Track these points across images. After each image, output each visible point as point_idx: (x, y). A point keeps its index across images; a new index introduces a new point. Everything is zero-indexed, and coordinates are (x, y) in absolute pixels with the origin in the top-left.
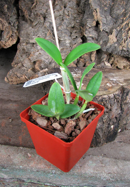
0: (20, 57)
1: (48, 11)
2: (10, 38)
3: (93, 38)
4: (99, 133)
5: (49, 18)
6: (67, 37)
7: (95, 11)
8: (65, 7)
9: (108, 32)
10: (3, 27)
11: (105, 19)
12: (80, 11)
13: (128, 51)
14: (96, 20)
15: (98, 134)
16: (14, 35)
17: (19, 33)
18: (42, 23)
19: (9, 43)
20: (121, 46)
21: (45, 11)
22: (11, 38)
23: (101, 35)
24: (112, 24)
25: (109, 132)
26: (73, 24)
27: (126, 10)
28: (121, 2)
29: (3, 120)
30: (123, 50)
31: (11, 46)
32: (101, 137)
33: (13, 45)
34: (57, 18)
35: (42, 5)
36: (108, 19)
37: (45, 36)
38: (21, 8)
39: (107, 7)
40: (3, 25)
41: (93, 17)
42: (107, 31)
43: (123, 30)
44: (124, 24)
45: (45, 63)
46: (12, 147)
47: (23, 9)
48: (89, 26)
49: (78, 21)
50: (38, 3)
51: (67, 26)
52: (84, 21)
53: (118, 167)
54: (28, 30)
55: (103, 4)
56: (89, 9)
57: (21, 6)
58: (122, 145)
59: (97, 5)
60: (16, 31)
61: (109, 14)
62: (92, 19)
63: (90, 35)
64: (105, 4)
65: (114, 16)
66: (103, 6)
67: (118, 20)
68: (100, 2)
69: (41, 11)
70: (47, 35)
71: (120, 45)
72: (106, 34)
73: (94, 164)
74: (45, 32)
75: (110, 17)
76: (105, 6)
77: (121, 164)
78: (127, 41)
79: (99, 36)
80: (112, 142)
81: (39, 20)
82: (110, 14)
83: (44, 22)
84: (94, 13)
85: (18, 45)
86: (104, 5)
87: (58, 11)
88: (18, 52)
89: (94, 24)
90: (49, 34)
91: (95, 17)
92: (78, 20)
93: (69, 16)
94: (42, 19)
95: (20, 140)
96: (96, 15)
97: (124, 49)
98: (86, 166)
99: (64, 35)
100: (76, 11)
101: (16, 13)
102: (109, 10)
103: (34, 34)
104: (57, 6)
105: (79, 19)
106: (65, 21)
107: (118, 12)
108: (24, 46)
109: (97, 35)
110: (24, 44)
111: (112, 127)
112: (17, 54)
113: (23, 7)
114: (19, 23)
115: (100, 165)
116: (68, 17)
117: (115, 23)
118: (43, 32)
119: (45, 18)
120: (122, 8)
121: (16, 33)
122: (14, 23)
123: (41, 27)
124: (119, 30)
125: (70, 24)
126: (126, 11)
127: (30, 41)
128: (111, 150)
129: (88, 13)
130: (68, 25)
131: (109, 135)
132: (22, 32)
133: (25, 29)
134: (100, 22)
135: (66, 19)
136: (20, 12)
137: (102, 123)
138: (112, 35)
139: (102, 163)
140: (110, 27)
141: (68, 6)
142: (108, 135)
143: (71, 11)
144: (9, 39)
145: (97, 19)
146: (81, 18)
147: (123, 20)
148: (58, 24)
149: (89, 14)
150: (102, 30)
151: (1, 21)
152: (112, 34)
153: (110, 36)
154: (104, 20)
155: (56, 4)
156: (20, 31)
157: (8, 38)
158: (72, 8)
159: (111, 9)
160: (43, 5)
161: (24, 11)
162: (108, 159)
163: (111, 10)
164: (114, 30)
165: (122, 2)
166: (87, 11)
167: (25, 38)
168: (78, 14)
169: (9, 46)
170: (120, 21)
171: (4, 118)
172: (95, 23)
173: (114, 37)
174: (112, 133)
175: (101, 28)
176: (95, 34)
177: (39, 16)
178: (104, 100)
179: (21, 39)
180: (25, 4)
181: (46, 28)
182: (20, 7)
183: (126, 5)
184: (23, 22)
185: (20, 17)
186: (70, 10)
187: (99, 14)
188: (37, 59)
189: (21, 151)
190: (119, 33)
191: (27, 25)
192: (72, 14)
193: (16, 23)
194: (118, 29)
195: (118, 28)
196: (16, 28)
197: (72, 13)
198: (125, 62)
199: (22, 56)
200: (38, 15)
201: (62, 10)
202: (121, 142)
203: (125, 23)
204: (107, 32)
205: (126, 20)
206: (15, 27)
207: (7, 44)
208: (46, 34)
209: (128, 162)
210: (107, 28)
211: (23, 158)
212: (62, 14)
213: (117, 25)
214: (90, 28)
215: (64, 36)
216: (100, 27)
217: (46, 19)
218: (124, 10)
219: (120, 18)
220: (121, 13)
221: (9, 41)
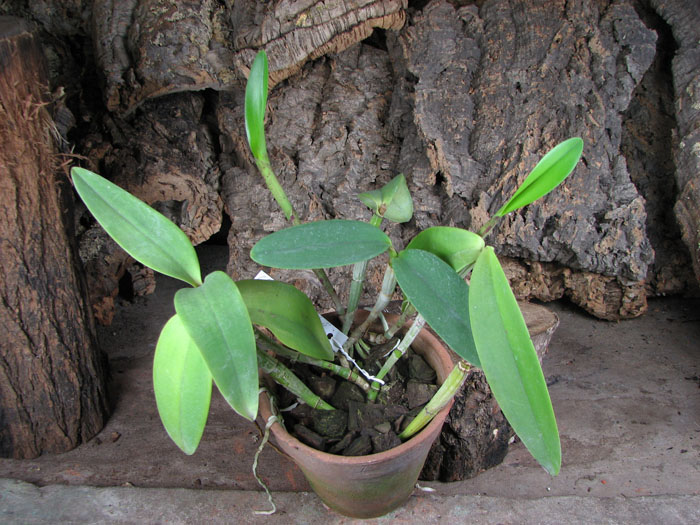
0: (242, 271)
1: (303, 141)
2: (205, 218)
3: (429, 215)
4: (469, 448)
5: (307, 160)
6: (362, 212)
7: (431, 148)
8: (349, 130)
9: (468, 198)
10: (194, 195)
11: (457, 166)
12: (390, 138)
13: (519, 246)
14: (436, 169)
15: (467, 450)
16: (214, 207)
17: (226, 201)
18: (290, 175)
19: (203, 231)
20: (501, 235)
21: (294, 140)
22: (208, 216)
23: (450, 205)
24: (476, 176)
25: (490, 444)
26: (375, 175)
27: (507, 141)
28: (495, 121)
29: (236, 438)
30: (507, 244)
31: (208, 238)
32: (474, 455)
33: (213, 237)
34: (328, 159)
35: (285, 122)
36: (464, 164)
37: (304, 213)
38: (226, 130)
39: (461, 134)
40: (195, 192)
41: (427, 162)
42: (464, 195)
43: (503, 193)
44: (505, 178)
45: (314, 285)
46: (284, 494)
47: (232, 135)
48: (418, 184)
49: (385, 166)
50: (275, 120)
51: (357, 180)
52: (402, 167)
53: (515, 512)
54: (251, 193)
55: (451, 125)
56: (413, 135)
57: (224, 126)
58: (519, 472)
59: (435, 129)
60: (216, 196)
61: (466, 150)
62: (425, 166)
63: (422, 208)
64: (455, 126)
65: (480, 157)
66: (450, 130)
67: (489, 166)
68: (442, 121)
69: (284, 140)
70: (311, 211)
71: (500, 232)
72: (461, 203)
73: (466, 512)
74: (301, 201)
75: (470, 160)
76: (456, 130)
77: (519, 506)
78: (514, 223)
79: (444, 208)
80: (498, 467)
81: (283, 168)
82: (469, 151)
83: (297, 173)
84: (429, 153)
85: (230, 236)
86: (452, 130)
87: (331, 140)
88: (232, 257)
89: (432, 180)
90: (315, 206)
91: (434, 164)
92: (385, 162)
93: (360, 152)
94: (291, 164)
95: (292, 480)
96: (434, 156)
97: (509, 241)
98: (450, 516)
99: (352, 208)
100: (378, 139)
101: (210, 142)
102: (467, 139)
103: (271, 206)
104: (327, 126)
105: (389, 161)
106: (352, 167)
107: (489, 146)
108: (248, 239)
109: (439, 205)
110: (247, 235)
111: (495, 432)
112: (231, 263)
113: (230, 128)
114: (223, 173)
115: (478, 511)
116: (358, 157)
117: (484, 173)
118: (298, 201)
119: (296, 159)
120: (497, 137)
121: (216, 202)
122: (209, 172)
123: (291, 187)
124: (493, 193)
125: (367, 175)
126: (509, 144)
127: (265, 226)
128: (498, 483)
129: (412, 148)
130: (362, 178)
131: (490, 450)
132: (236, 200)
133: (243, 192)
134: (446, 176)
135: (354, 164)
136: (221, 142)
137: (474, 425)
138: (478, 208)
139: (481, 508)
140: (472, 186)
141: (357, 126)
142: (487, 450)
143: (365, 140)
144: (202, 220)
145: (439, 167)
146: (393, 157)
147: (502, 165)
148: (332, 174)
149: (416, 150)
150: (451, 194)
151: (190, 181)
152: (476, 205)
153: (474, 212)
154: (456, 169)
155: (323, 122)
156: (227, 196)
157: (200, 219)
158: (366, 132)
159: (472, 139)
160: (289, 124)
161: (234, 139)
162: (492, 500)
163: (470, 140)
164: (483, 195)
165: (497, 121)
166: (408, 142)
167: (246, 217)
168: (384, 146)
169: (204, 240)
170: (495, 170)
171: (236, 434)
172: (434, 178)
173: (484, 214)
174: (496, 446)
175: (450, 188)
176: (434, 202)
177: (282, 157)
178: (475, 376)
179: (236, 218)
180: (236, 120)
181: (304, 190)
182: (221, 127)
183: (508, 127)
184: (235, 170)
185: (223, 156)
186: (362, 137)
187: (441, 153)
188: (290, 276)
189: (307, 500)
190: (494, 200)
191: (248, 180)
192: (368, 148)
193: (215, 173)
194: (493, 190)
195: (492, 188)
196: (216, 186)
197: (370, 144)
198: (514, 268)
199: (245, 269)
200: (278, 154)
201: (343, 139)
202: (517, 465)
203: (508, 175)
204: (464, 199)
205: (510, 167)
206: (212, 185)
207: (199, 234)
208: (306, 208)
209: (534, 502)
210: (463, 188)
211: (315, 513)
212: (343, 149)
213: (488, 180)
214: (420, 189)
215: (354, 212)
216: (447, 188)
217: (302, 164)
218: (502, 142)
219: (494, 161)
220: (497, 149)
221: (202, 226)
